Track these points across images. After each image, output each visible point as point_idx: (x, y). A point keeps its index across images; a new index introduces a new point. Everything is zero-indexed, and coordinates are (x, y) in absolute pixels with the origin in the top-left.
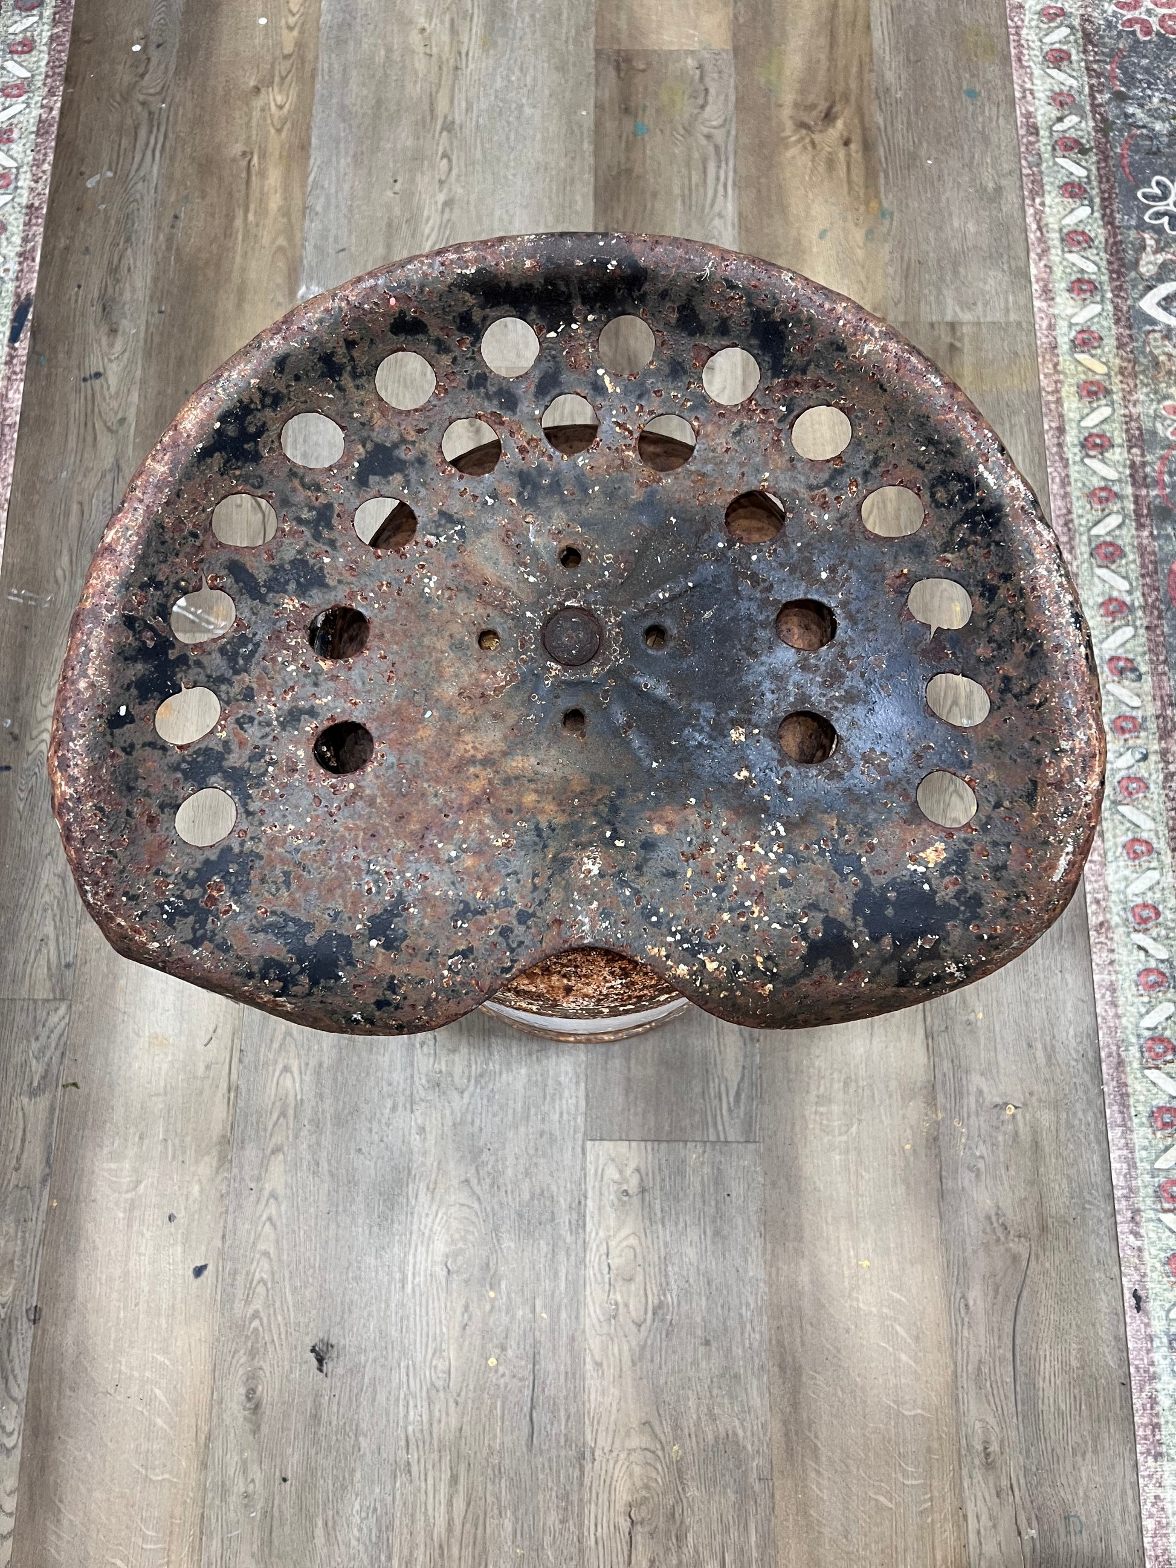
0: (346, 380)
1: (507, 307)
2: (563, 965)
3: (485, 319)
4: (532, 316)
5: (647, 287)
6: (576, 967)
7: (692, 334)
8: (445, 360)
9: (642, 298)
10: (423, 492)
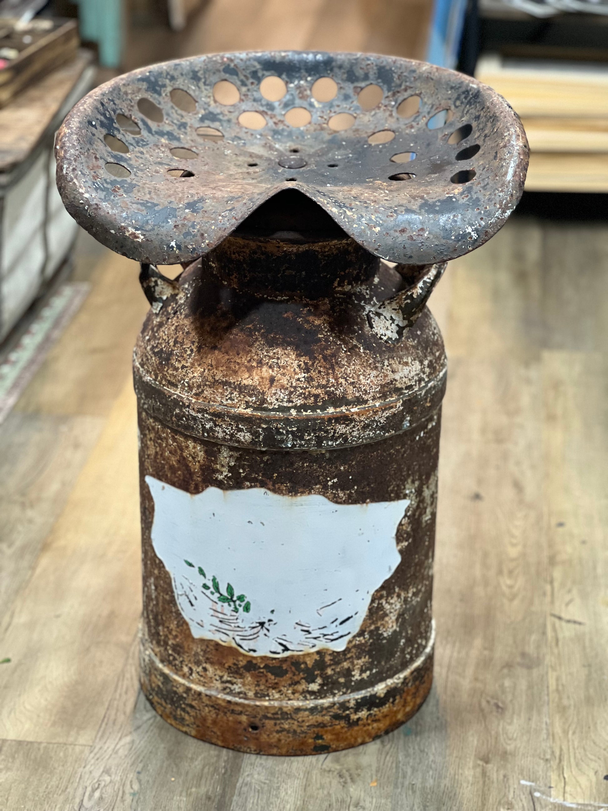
0: (201, 84)
1: (273, 72)
2: (271, 358)
3: (263, 75)
4: (284, 76)
5: (334, 64)
6: (278, 359)
7: (352, 82)
8: (244, 89)
9: (332, 70)
10: (228, 129)
